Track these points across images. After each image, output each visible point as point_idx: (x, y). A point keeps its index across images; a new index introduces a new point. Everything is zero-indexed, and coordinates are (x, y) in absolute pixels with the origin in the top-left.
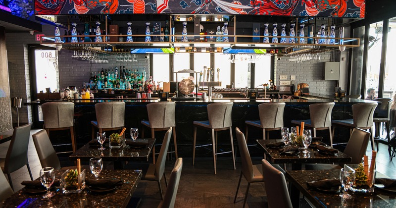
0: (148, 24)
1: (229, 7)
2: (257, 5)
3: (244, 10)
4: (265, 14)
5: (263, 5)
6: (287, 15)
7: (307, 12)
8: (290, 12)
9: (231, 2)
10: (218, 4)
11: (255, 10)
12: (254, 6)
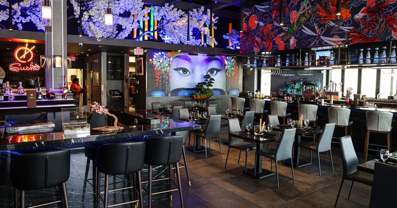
0: (288, 55)
1: (331, 41)
2: (351, 37)
3: (341, 41)
4: (356, 42)
5: (355, 36)
6: (375, 41)
7: (394, 37)
8: (377, 39)
9: (332, 37)
10: (324, 40)
11: (349, 41)
12: (349, 38)
